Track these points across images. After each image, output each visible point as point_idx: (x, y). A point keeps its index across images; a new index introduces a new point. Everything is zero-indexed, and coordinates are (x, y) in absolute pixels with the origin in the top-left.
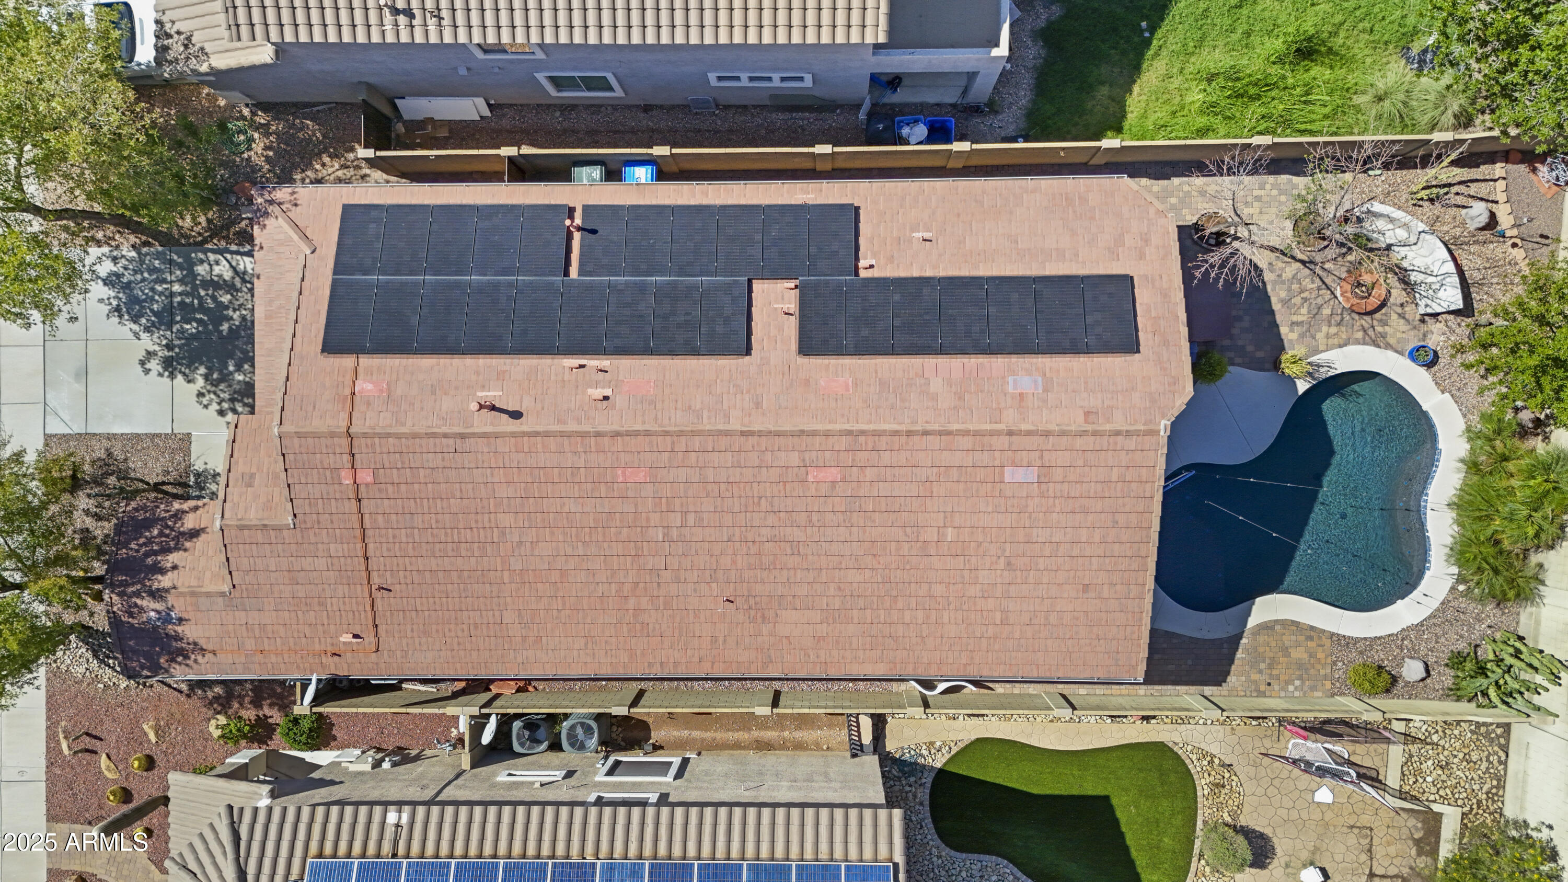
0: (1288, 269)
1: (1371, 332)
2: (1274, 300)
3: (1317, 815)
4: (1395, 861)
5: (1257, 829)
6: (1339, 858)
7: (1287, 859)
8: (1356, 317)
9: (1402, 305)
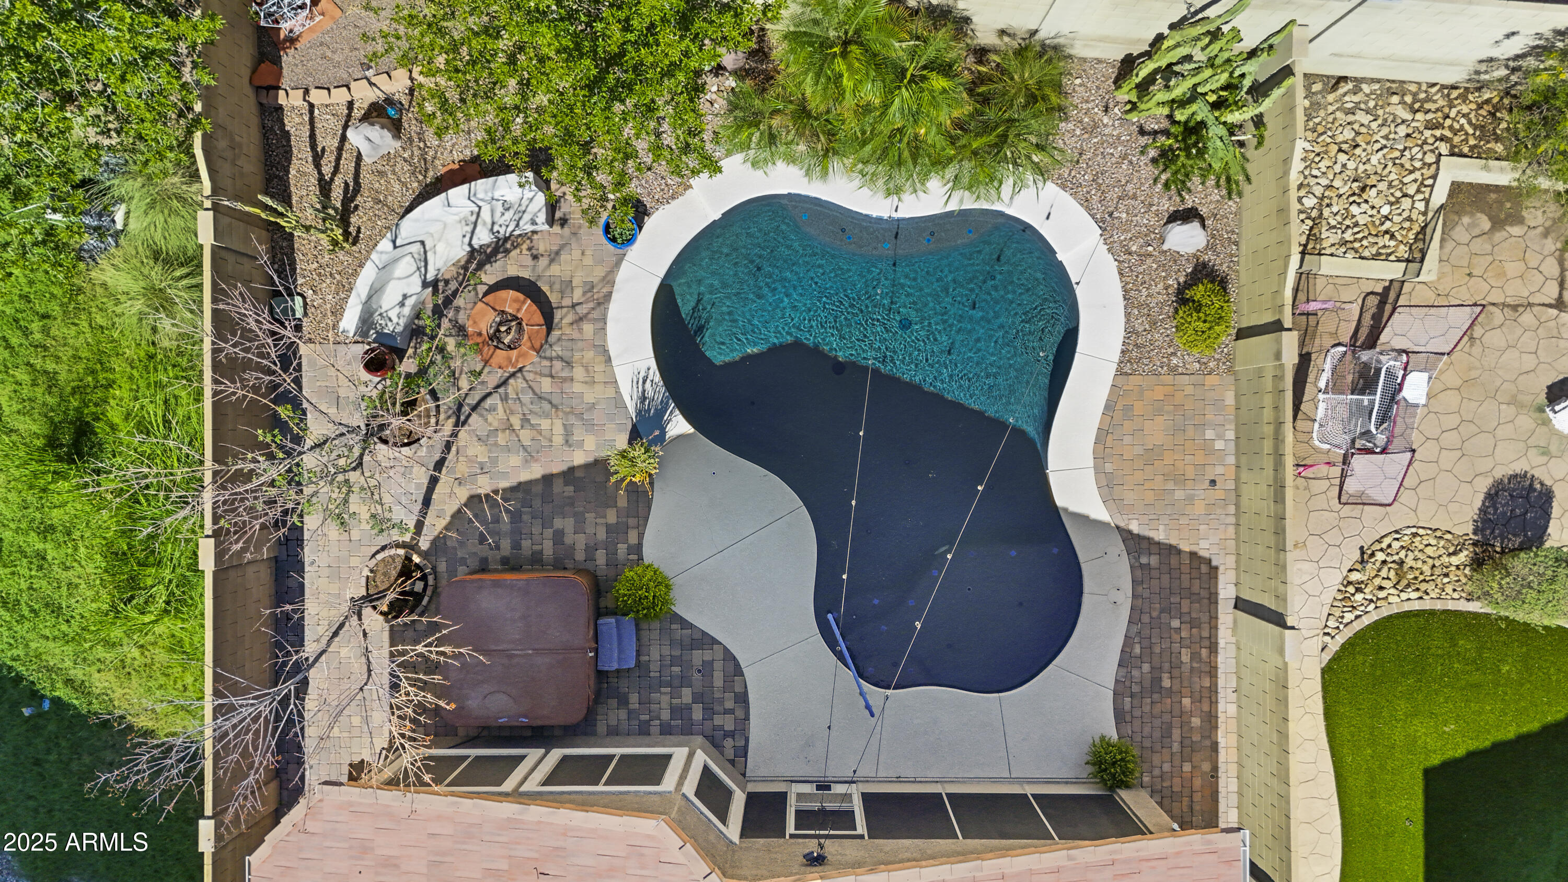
0: (470, 452)
1: (582, 310)
2: (525, 476)
3: (1451, 399)
4: (1533, 263)
5: (1478, 503)
6: (1529, 362)
7: (1532, 453)
8: (556, 333)
9: (535, 257)
